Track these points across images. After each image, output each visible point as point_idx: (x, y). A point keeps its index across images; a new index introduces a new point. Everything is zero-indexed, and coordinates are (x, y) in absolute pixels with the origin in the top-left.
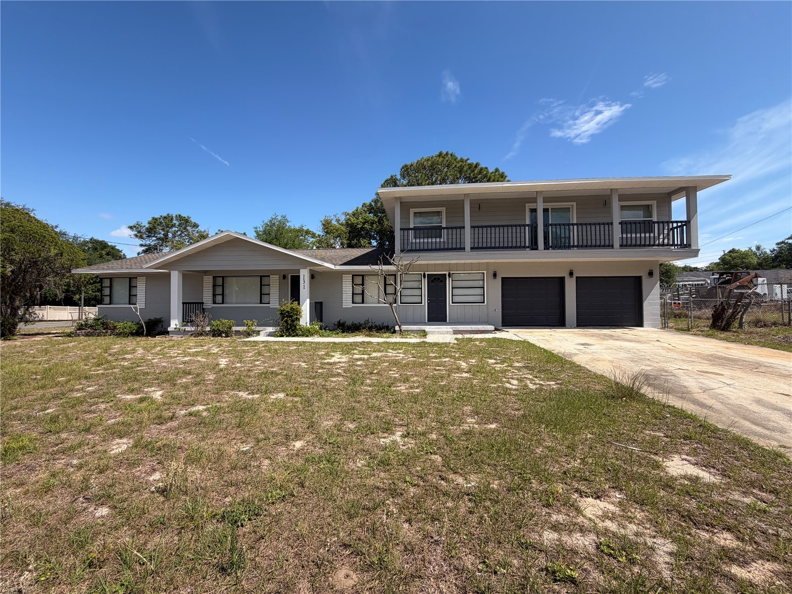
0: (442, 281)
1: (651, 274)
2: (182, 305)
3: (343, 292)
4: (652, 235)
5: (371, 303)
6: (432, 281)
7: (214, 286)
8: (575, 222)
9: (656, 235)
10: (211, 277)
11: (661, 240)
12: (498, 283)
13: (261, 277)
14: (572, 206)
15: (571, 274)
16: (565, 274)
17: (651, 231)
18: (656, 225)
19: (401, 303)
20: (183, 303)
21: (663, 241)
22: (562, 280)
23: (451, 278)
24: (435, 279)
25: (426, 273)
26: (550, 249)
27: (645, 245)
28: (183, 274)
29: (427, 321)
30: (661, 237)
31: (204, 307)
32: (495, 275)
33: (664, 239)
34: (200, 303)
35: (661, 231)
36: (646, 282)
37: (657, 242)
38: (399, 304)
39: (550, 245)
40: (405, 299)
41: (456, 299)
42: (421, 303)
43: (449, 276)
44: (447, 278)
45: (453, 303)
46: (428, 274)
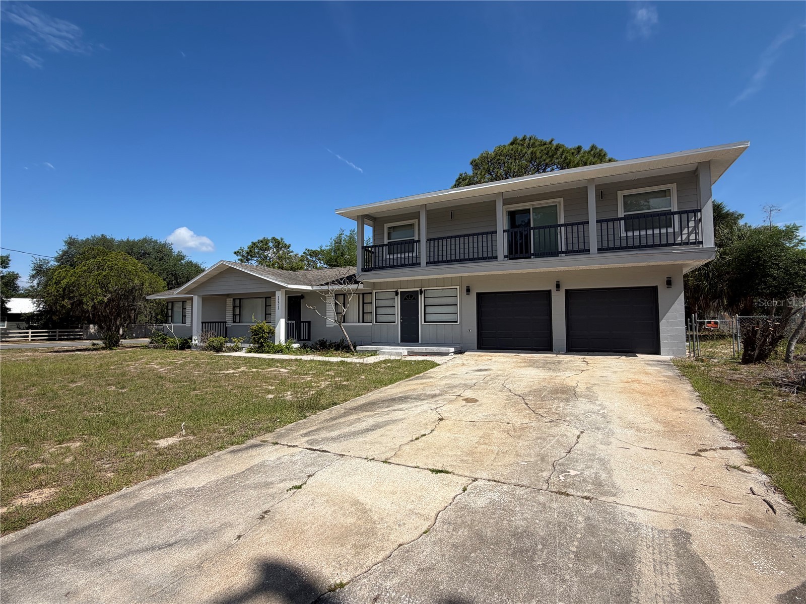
0: (414, 299)
1: (669, 283)
2: (201, 324)
3: (327, 312)
4: (670, 230)
5: (352, 323)
6: (405, 299)
7: (234, 307)
8: (562, 222)
9: (677, 230)
10: (231, 299)
11: (684, 237)
12: (472, 300)
13: (266, 298)
14: (559, 202)
15: (558, 286)
16: (550, 286)
17: (669, 224)
18: (676, 217)
19: (376, 322)
20: (202, 323)
21: (688, 236)
22: (548, 293)
23: (423, 294)
24: (408, 296)
25: (399, 291)
26: (532, 257)
27: (660, 245)
28: (202, 298)
29: (399, 342)
30: (685, 231)
31: (227, 326)
32: (468, 291)
33: (689, 234)
34: (223, 322)
35: (684, 223)
36: (663, 295)
37: (679, 239)
38: (374, 323)
39: (532, 252)
40: (380, 319)
41: (429, 318)
42: (395, 322)
43: (421, 294)
44: (419, 296)
45: (425, 322)
46: (401, 292)
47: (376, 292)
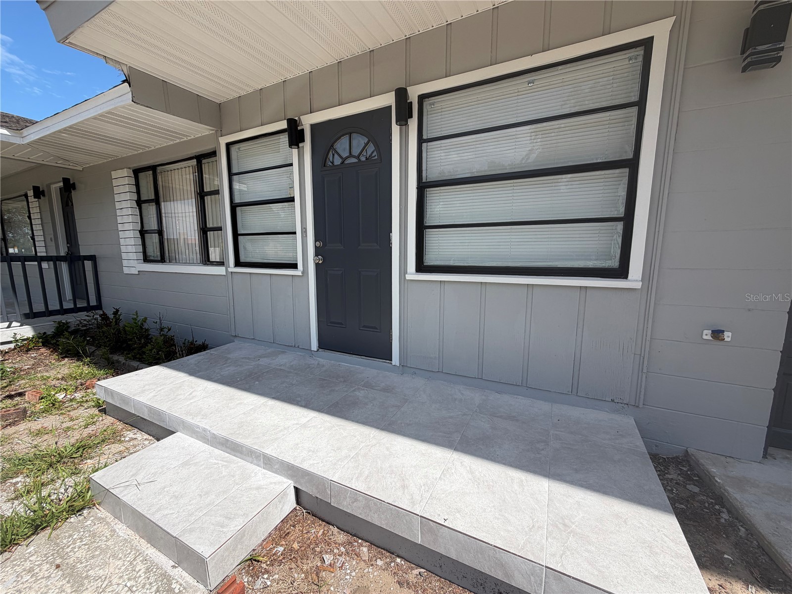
3: (120, 227)
5: (180, 263)
19: (238, 263)
23: (413, 123)
25: (308, 121)
29: (314, 345)
38: (232, 267)
40: (250, 250)
41: (441, 247)
42: (294, 266)
43: (403, 120)
44: (395, 129)
45: (421, 267)
46: (313, 127)
47: (228, 145)
